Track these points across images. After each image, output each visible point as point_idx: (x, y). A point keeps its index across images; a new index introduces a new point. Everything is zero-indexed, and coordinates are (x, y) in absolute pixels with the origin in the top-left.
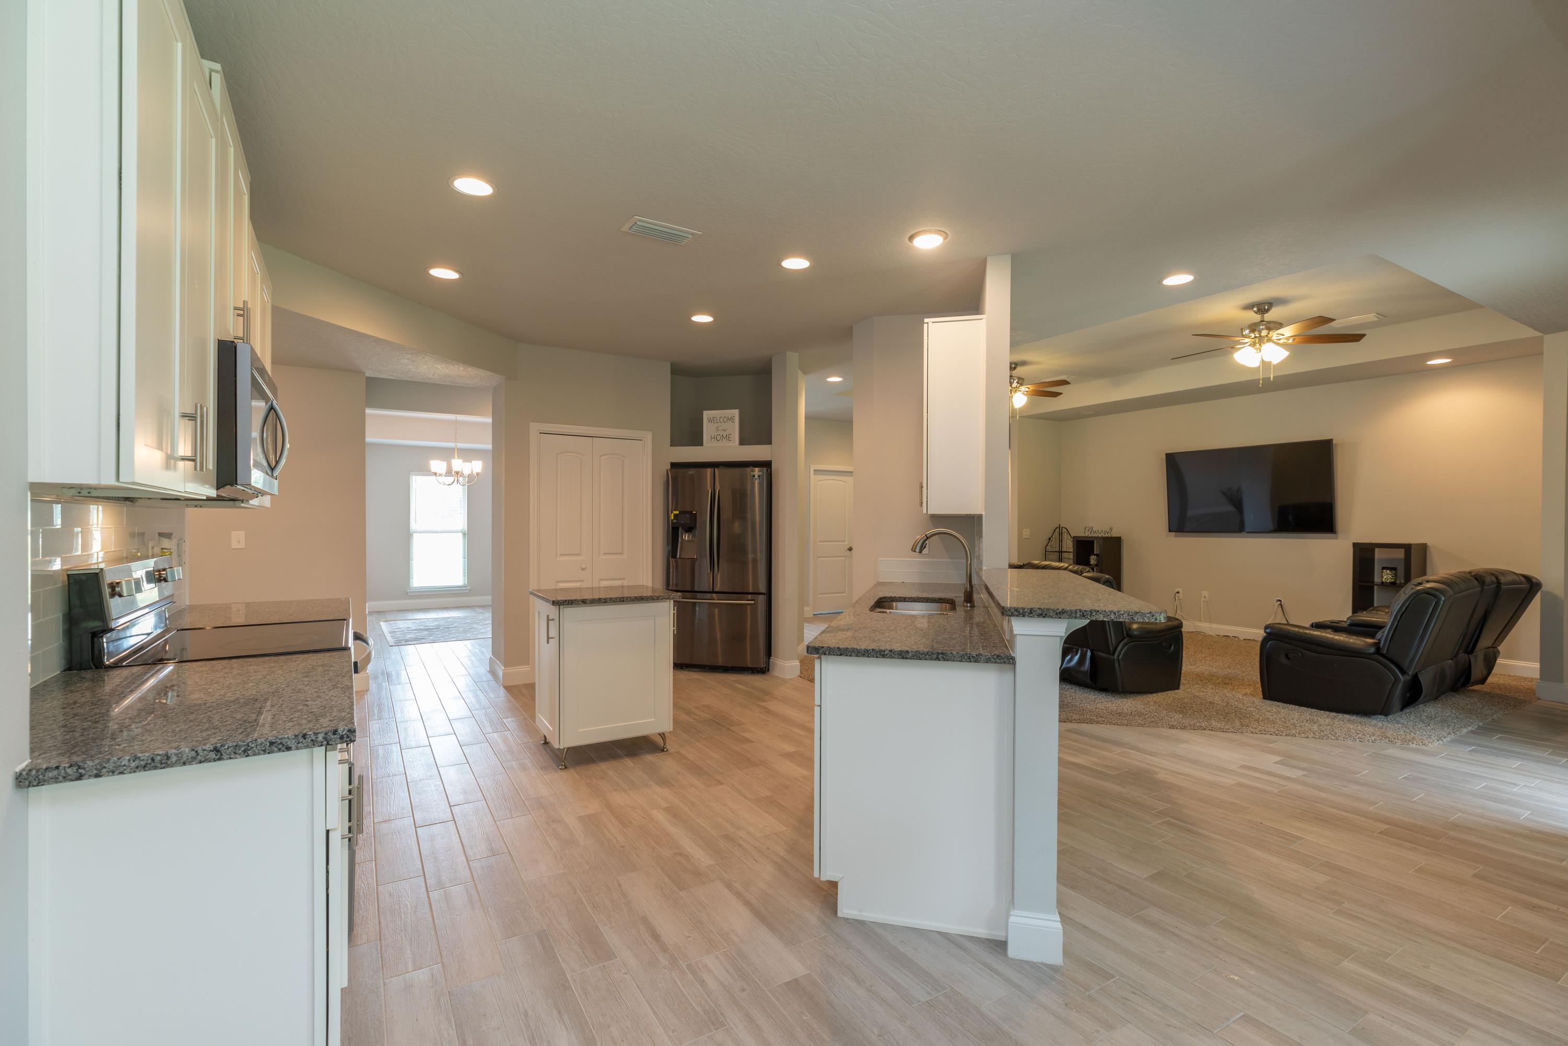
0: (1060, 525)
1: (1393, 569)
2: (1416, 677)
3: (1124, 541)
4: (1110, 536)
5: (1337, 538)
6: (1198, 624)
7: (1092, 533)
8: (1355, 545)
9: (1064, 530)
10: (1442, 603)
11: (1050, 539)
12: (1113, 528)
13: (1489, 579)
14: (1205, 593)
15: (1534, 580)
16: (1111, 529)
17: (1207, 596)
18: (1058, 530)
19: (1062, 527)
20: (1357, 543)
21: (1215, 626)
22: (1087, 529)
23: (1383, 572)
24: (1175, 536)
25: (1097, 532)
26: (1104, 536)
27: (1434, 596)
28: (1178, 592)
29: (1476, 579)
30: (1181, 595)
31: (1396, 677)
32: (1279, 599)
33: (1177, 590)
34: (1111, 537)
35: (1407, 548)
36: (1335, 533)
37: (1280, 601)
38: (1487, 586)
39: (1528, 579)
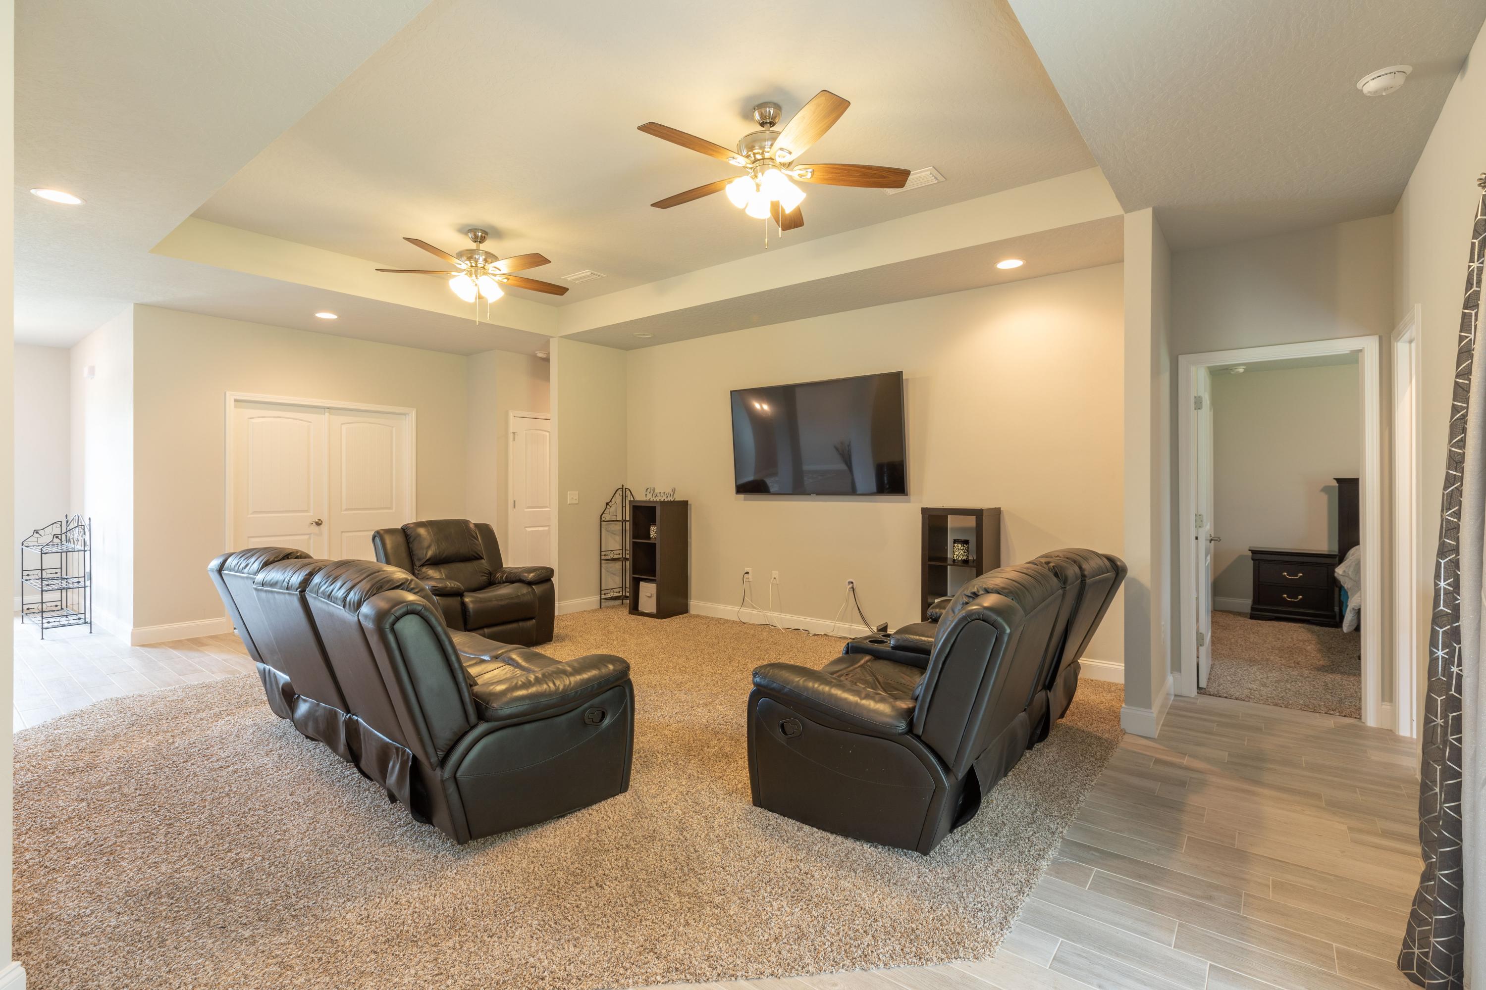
0: (623, 486)
1: (966, 542)
2: (971, 773)
3: (693, 507)
4: (672, 500)
5: (909, 502)
6: (769, 613)
7: (654, 496)
8: (924, 510)
9: (628, 492)
10: (1006, 639)
11: (607, 504)
12: (676, 489)
13: (1072, 571)
14: (775, 574)
15: (1119, 563)
16: (674, 490)
17: (777, 578)
18: (620, 492)
19: (626, 489)
20: (927, 508)
21: (786, 616)
22: (649, 490)
23: (954, 546)
24: (745, 500)
25: (658, 494)
26: (666, 500)
27: (994, 624)
28: (747, 573)
29: (1056, 575)
30: (750, 576)
31: (938, 780)
32: (851, 580)
33: (747, 569)
34: (674, 502)
35: (978, 514)
36: (907, 495)
37: (852, 583)
38: (1069, 585)
39: (1111, 560)
